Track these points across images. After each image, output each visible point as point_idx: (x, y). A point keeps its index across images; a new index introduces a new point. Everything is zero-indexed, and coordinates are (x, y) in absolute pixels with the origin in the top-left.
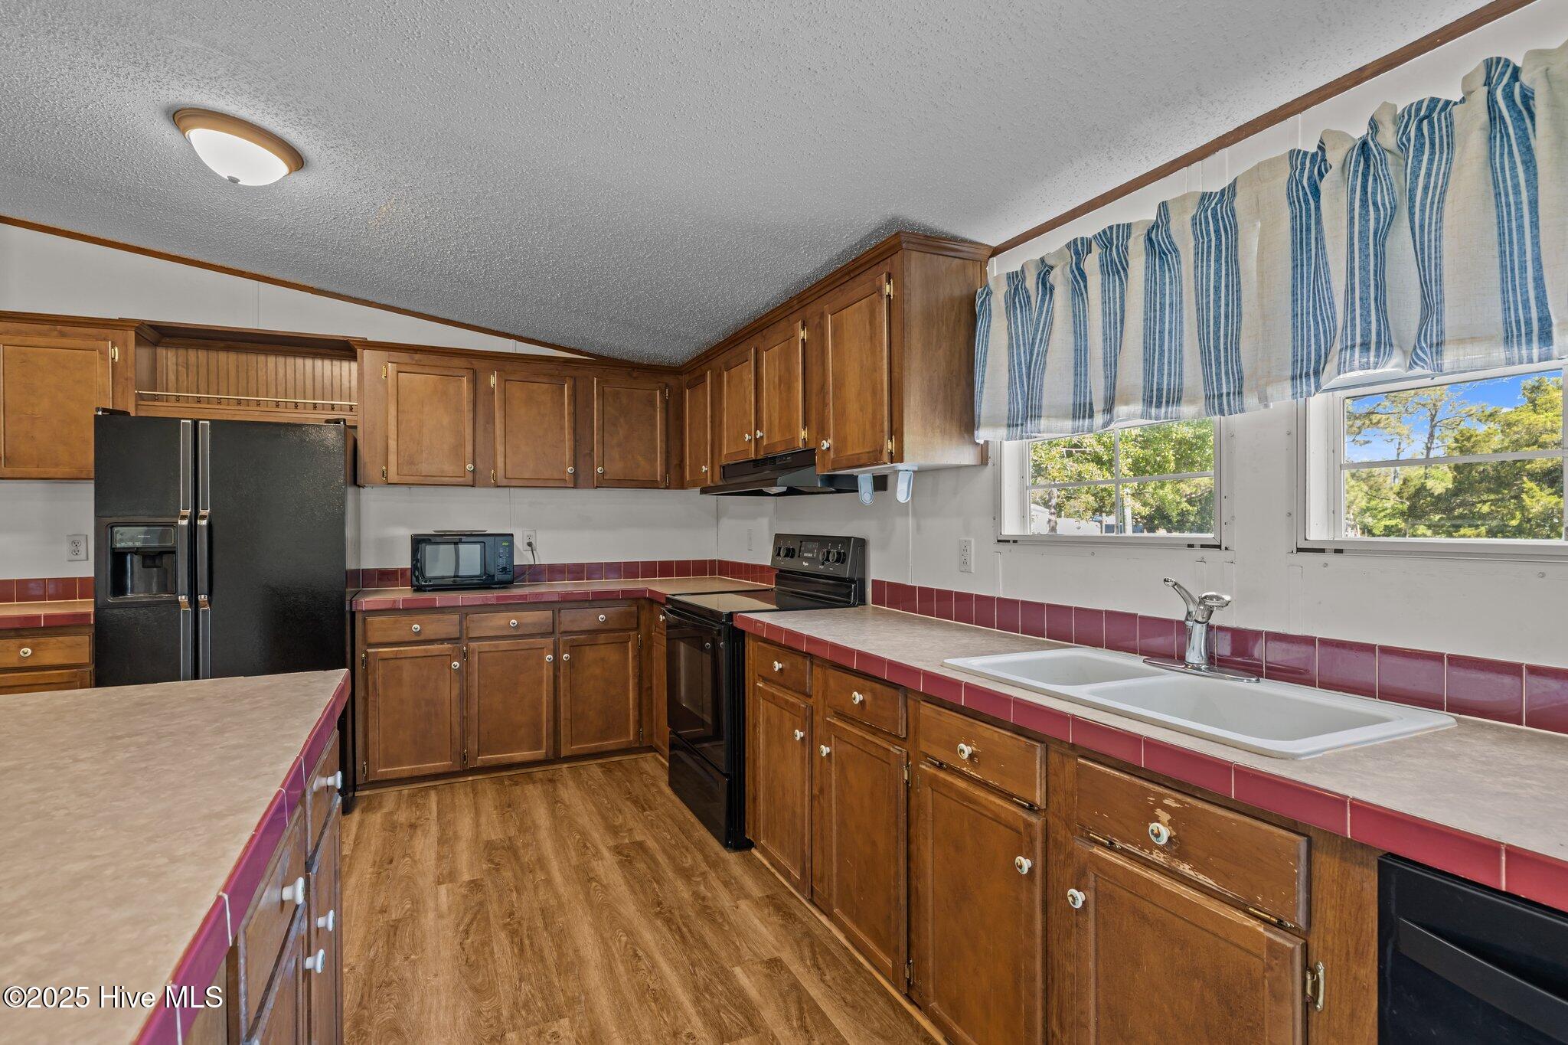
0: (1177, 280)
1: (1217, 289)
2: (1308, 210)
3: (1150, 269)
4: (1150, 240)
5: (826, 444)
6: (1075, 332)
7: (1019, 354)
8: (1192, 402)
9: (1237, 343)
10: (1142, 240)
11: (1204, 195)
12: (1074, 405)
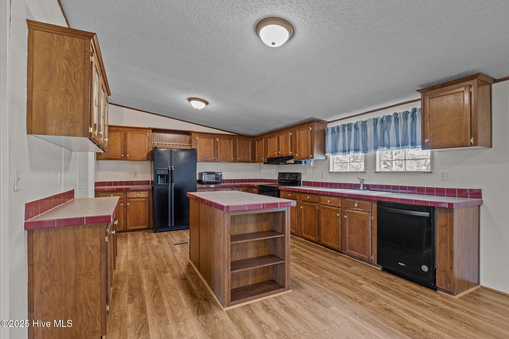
0: (359, 133)
1: (364, 135)
2: (376, 126)
3: (355, 131)
4: (355, 126)
5: (297, 155)
6: (343, 139)
7: (333, 141)
8: (361, 151)
9: (367, 143)
10: (354, 126)
11: (363, 121)
12: (343, 150)
